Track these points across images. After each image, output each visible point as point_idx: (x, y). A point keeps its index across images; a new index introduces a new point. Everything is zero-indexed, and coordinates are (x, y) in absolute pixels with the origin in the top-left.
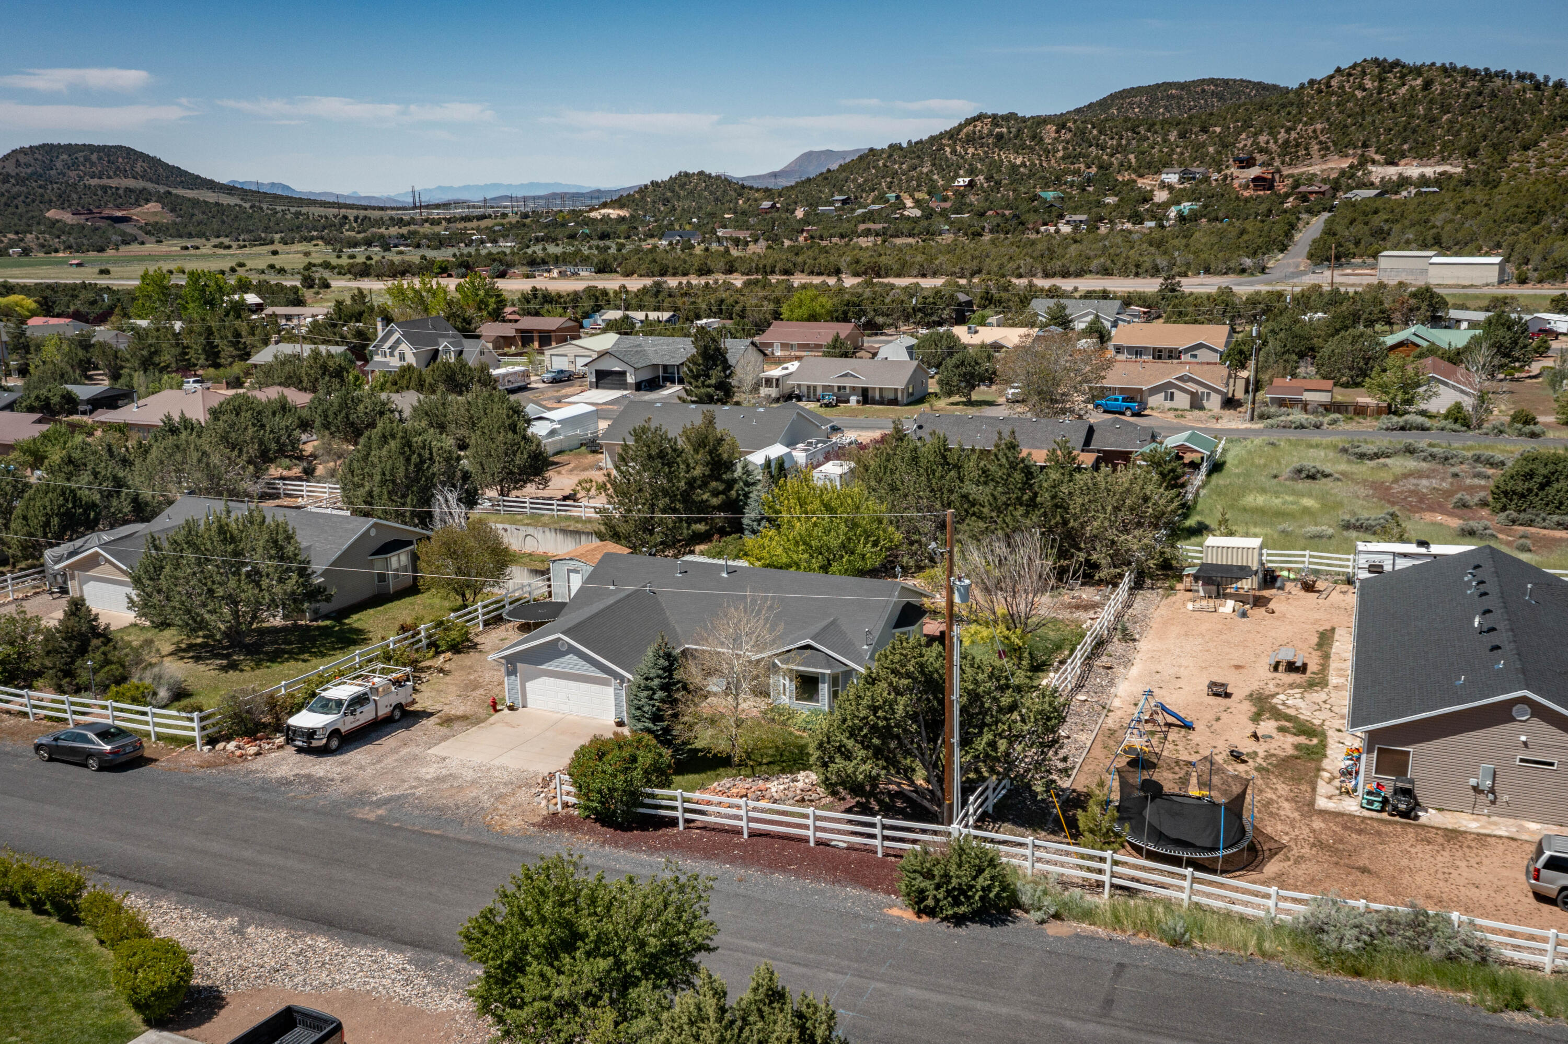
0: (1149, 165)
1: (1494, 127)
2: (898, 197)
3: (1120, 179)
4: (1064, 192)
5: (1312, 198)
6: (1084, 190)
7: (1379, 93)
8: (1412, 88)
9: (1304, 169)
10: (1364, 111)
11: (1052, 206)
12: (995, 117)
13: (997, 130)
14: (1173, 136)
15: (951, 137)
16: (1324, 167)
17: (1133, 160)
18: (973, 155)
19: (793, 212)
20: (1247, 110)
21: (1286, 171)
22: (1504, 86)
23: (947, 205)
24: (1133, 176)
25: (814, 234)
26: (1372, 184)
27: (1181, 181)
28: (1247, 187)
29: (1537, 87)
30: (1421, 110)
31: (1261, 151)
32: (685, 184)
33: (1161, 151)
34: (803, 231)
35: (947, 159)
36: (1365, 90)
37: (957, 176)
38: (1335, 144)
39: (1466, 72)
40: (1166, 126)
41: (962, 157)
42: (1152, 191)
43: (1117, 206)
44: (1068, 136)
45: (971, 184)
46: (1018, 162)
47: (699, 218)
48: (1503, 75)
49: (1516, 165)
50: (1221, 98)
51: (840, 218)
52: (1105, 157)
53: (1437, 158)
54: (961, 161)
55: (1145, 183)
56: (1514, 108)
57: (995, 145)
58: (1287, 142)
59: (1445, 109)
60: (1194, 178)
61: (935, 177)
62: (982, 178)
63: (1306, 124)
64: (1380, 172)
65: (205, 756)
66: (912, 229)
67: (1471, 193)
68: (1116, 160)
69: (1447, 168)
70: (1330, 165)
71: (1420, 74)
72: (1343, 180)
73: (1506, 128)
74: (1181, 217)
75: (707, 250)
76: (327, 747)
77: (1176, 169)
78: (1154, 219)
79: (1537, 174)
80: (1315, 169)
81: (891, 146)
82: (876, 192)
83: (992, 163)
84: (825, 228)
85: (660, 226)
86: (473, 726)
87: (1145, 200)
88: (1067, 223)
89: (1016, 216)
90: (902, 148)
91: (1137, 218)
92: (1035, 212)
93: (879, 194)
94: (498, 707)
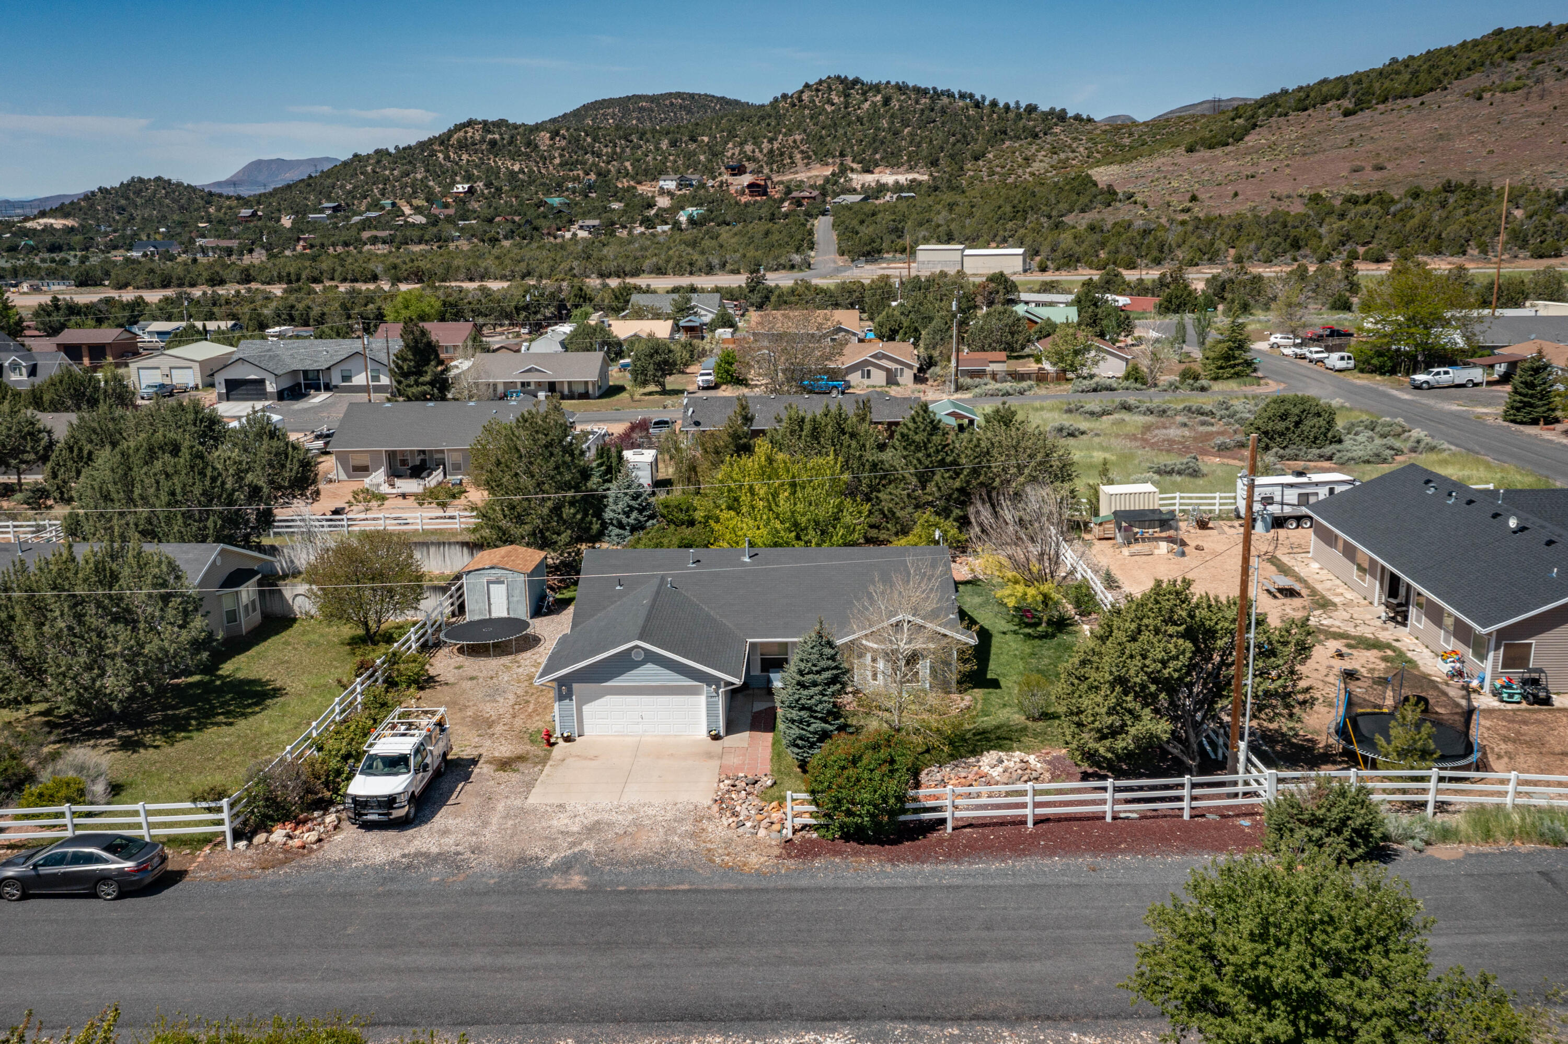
0: (646, 172)
1: (947, 142)
2: (394, 204)
3: (620, 186)
4: (567, 197)
5: (805, 202)
6: (587, 196)
7: (846, 108)
8: (874, 104)
9: (792, 176)
10: (835, 124)
11: (560, 211)
12: (485, 123)
13: (490, 136)
14: (664, 144)
15: (442, 143)
16: (809, 174)
17: (630, 168)
18: (468, 161)
19: (279, 220)
20: (730, 120)
21: (776, 178)
22: (950, 103)
23: (451, 211)
24: (632, 183)
25: (313, 242)
26: (855, 190)
27: (680, 186)
28: (743, 193)
29: (977, 105)
30: (885, 123)
31: (749, 160)
32: (141, 190)
33: (655, 159)
34: (299, 239)
35: (441, 166)
36: (833, 104)
37: (454, 183)
38: (815, 154)
39: (917, 90)
40: (657, 135)
41: (457, 164)
42: (653, 197)
43: (625, 212)
44: (564, 143)
45: (471, 191)
46: (516, 168)
47: (168, 227)
48: (950, 95)
49: (971, 173)
50: (689, 112)
51: (336, 227)
52: (602, 164)
53: (906, 167)
54: (456, 167)
55: (645, 189)
56: (961, 123)
57: (489, 151)
58: (771, 151)
59: (906, 123)
60: (691, 185)
61: (431, 183)
62: (481, 184)
63: (785, 135)
64: (859, 179)
65: (242, 855)
66: (423, 236)
67: (948, 197)
68: (613, 167)
69: (916, 176)
70: (814, 173)
71: (878, 91)
72: (829, 187)
73: (958, 141)
74: (691, 221)
75: (195, 261)
76: (412, 815)
77: (673, 176)
78: (667, 224)
79: (990, 181)
80: (802, 176)
81: (377, 152)
82: (369, 199)
83: (489, 169)
84: (323, 236)
85: (123, 236)
86: (540, 767)
87: (650, 206)
88: (581, 228)
89: (527, 221)
90: (390, 154)
91: (648, 223)
92: (545, 217)
93: (373, 200)
94: (552, 740)
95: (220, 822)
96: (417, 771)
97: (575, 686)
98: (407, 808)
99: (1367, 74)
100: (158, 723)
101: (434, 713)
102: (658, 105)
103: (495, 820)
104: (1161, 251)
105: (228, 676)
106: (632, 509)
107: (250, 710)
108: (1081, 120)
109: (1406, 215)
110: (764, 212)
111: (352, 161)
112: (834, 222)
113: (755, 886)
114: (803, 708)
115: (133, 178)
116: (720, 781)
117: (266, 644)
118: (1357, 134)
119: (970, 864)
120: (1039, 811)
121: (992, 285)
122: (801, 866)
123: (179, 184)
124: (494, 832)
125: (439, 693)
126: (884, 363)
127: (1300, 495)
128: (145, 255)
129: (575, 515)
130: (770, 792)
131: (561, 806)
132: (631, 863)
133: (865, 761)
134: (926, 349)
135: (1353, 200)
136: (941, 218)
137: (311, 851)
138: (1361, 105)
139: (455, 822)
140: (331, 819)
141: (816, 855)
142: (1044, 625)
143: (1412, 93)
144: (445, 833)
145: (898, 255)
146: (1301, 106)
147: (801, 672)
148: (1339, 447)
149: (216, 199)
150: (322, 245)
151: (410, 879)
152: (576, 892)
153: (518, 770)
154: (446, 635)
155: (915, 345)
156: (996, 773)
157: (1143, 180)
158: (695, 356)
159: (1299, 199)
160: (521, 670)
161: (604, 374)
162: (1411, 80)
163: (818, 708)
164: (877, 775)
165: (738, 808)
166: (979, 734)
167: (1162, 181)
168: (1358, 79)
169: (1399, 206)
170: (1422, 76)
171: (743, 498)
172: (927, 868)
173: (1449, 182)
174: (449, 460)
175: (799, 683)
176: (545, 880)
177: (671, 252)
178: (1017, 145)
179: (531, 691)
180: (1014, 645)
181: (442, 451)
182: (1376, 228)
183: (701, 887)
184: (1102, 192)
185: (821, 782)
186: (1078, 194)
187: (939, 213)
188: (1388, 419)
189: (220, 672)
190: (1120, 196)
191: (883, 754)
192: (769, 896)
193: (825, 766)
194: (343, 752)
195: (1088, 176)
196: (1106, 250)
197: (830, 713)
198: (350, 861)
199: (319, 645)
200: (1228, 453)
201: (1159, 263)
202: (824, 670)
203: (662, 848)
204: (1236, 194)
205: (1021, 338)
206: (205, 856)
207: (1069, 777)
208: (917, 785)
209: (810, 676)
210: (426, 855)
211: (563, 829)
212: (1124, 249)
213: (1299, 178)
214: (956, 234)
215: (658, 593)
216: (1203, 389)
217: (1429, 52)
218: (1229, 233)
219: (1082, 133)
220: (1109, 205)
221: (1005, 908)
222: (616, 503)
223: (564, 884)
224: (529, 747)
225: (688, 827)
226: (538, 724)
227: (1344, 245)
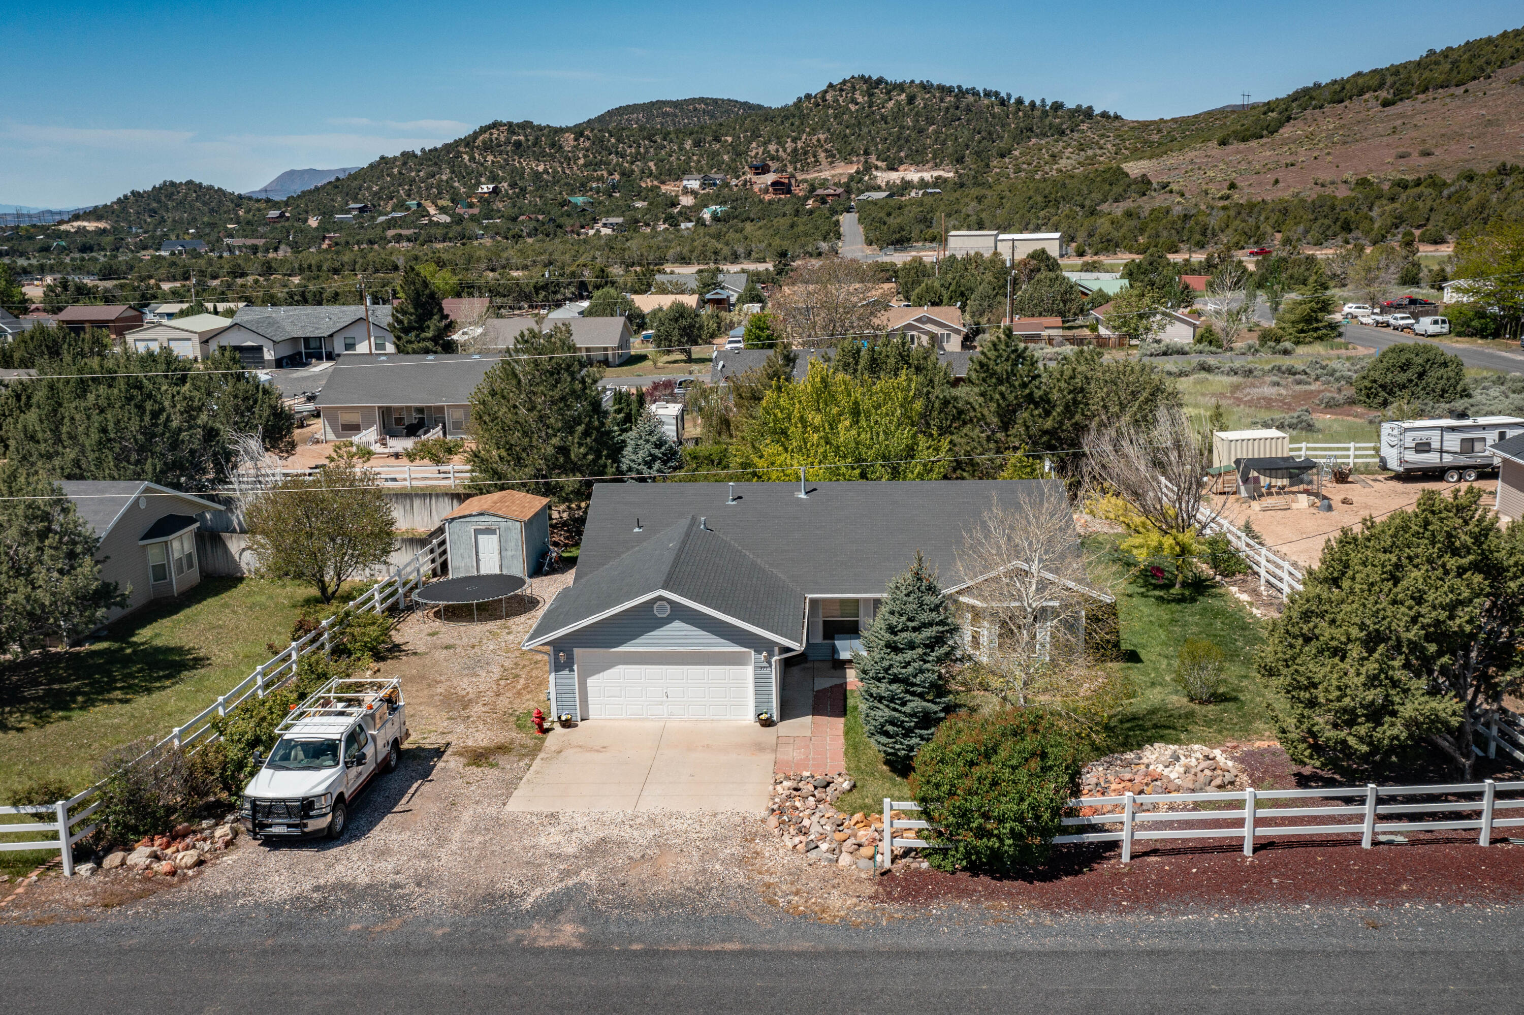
0: (670, 172)
1: (972, 139)
2: (419, 205)
3: (644, 185)
4: (591, 197)
5: (829, 200)
6: (611, 196)
7: (870, 107)
8: (898, 103)
9: (816, 175)
10: (859, 123)
11: (584, 210)
12: (510, 124)
13: (515, 138)
14: (688, 145)
15: (467, 145)
16: (833, 172)
17: (653, 168)
18: (493, 162)
19: (306, 220)
20: (753, 122)
21: (800, 176)
22: (975, 101)
23: (476, 211)
24: (656, 183)
25: (338, 240)
26: (880, 187)
27: (703, 186)
28: (766, 191)
29: (1003, 103)
30: (909, 122)
31: (772, 159)
32: (172, 194)
33: (678, 159)
34: (324, 238)
35: (466, 167)
36: (857, 104)
37: (479, 184)
38: (840, 153)
39: (941, 88)
40: (681, 136)
41: (482, 165)
42: (677, 196)
43: (648, 210)
44: (588, 144)
45: (496, 191)
46: (541, 168)
47: (197, 228)
48: (976, 93)
49: (998, 170)
50: (712, 116)
51: (361, 226)
52: (626, 165)
53: (931, 164)
54: (481, 169)
55: (669, 188)
56: (987, 121)
57: (514, 152)
58: (795, 150)
59: (930, 121)
60: (715, 184)
61: (456, 184)
62: (506, 185)
63: (809, 134)
64: (883, 177)
65: (81, 885)
66: (447, 233)
67: (975, 192)
68: (637, 167)
69: (941, 173)
70: (838, 171)
71: (903, 90)
72: (853, 185)
73: (984, 139)
74: (715, 218)
75: (221, 257)
76: (338, 828)
77: (696, 175)
78: (691, 221)
79: (1016, 178)
80: (826, 174)
81: (404, 154)
82: (395, 200)
83: (514, 170)
84: (350, 235)
85: (153, 237)
86: (527, 761)
87: (674, 204)
88: (605, 225)
89: (550, 220)
90: (416, 156)
91: (672, 221)
92: (568, 216)
93: (399, 201)
94: (546, 725)
95: (55, 836)
96: (347, 765)
97: (577, 652)
98: (329, 818)
99: (1405, 66)
100: (34, 699)
101: (380, 686)
102: (682, 110)
103: (457, 835)
104: (1204, 234)
105: (142, 644)
106: (654, 458)
107: (158, 685)
108: (1109, 117)
109: (1461, 197)
110: (788, 209)
111: (379, 163)
112: (860, 216)
113: (842, 947)
114: (895, 680)
115: (165, 182)
116: (777, 783)
117: (199, 607)
118: (1399, 122)
119: (1175, 914)
120: (1262, 831)
121: (1033, 262)
122: (911, 914)
123: (210, 188)
124: (453, 853)
125: (406, 665)
126: (929, 327)
127: (1463, 440)
128: (173, 254)
129: (585, 455)
130: (849, 798)
131: (553, 817)
132: (651, 904)
133: (1003, 754)
134: (972, 317)
135: (1403, 185)
136: (971, 207)
137: (184, 878)
138: (1400, 95)
139: (400, 838)
140: (223, 831)
141: (931, 896)
142: (1177, 586)
143: (1453, 82)
144: (383, 853)
145: (928, 244)
146: (1336, 98)
147: (892, 630)
148: (1471, 401)
149: (246, 201)
150: (347, 243)
151: (317, 926)
152: (565, 952)
153: (497, 765)
154: (419, 595)
155: (963, 309)
156: (1174, 773)
157: (1177, 172)
158: (722, 329)
159: (1344, 186)
160: (511, 637)
161: (624, 343)
162: (1451, 70)
163: (917, 680)
164: (1022, 774)
165: (806, 822)
166: (1128, 721)
167: (1197, 172)
168: (1395, 70)
169: (1452, 189)
170: (1463, 66)
171: (792, 429)
172: (1108, 919)
173: (1504, 165)
174: (450, 417)
175: (888, 645)
176: (520, 932)
177: (695, 244)
178: (1043, 142)
179: (522, 663)
180: (1146, 611)
181: (442, 408)
182: (1431, 210)
183: (759, 947)
184: (1135, 182)
185: (937, 786)
186: (1111, 185)
187: (967, 205)
188: (1518, 374)
189: (135, 639)
190: (1155, 185)
191: (1030, 742)
192: (867, 964)
193: (942, 761)
194: (249, 736)
195: (1119, 168)
196: (1146, 235)
197: (933, 685)
198: (236, 896)
199: (263, 607)
200: (1338, 410)
201: (1203, 247)
202: (925, 625)
203: (697, 882)
204: (1277, 182)
205: (1074, 307)
206: (30, 885)
207: (1278, 781)
208: (1076, 792)
209: (904, 635)
210: (348, 888)
211: (554, 849)
212: (1165, 234)
213: (1342, 165)
214: (987, 224)
215: (688, 535)
216: (1286, 352)
217: (1468, 43)
218: (1274, 218)
219: (1108, 130)
220: (1144, 194)
221: (1252, 992)
222: (635, 452)
223: (548, 939)
224: (514, 734)
225: (733, 849)
226: (530, 704)
227: (1397, 228)
